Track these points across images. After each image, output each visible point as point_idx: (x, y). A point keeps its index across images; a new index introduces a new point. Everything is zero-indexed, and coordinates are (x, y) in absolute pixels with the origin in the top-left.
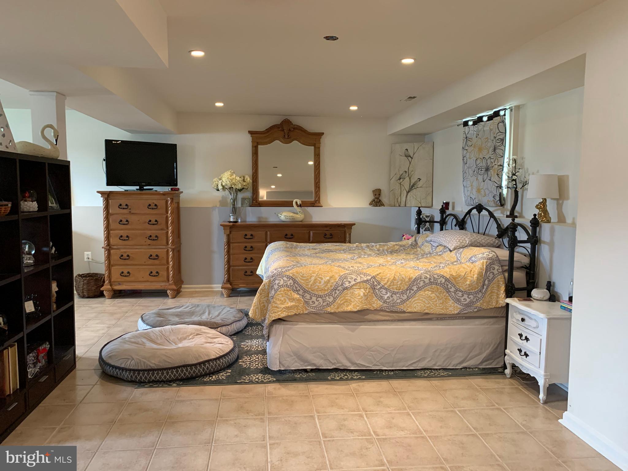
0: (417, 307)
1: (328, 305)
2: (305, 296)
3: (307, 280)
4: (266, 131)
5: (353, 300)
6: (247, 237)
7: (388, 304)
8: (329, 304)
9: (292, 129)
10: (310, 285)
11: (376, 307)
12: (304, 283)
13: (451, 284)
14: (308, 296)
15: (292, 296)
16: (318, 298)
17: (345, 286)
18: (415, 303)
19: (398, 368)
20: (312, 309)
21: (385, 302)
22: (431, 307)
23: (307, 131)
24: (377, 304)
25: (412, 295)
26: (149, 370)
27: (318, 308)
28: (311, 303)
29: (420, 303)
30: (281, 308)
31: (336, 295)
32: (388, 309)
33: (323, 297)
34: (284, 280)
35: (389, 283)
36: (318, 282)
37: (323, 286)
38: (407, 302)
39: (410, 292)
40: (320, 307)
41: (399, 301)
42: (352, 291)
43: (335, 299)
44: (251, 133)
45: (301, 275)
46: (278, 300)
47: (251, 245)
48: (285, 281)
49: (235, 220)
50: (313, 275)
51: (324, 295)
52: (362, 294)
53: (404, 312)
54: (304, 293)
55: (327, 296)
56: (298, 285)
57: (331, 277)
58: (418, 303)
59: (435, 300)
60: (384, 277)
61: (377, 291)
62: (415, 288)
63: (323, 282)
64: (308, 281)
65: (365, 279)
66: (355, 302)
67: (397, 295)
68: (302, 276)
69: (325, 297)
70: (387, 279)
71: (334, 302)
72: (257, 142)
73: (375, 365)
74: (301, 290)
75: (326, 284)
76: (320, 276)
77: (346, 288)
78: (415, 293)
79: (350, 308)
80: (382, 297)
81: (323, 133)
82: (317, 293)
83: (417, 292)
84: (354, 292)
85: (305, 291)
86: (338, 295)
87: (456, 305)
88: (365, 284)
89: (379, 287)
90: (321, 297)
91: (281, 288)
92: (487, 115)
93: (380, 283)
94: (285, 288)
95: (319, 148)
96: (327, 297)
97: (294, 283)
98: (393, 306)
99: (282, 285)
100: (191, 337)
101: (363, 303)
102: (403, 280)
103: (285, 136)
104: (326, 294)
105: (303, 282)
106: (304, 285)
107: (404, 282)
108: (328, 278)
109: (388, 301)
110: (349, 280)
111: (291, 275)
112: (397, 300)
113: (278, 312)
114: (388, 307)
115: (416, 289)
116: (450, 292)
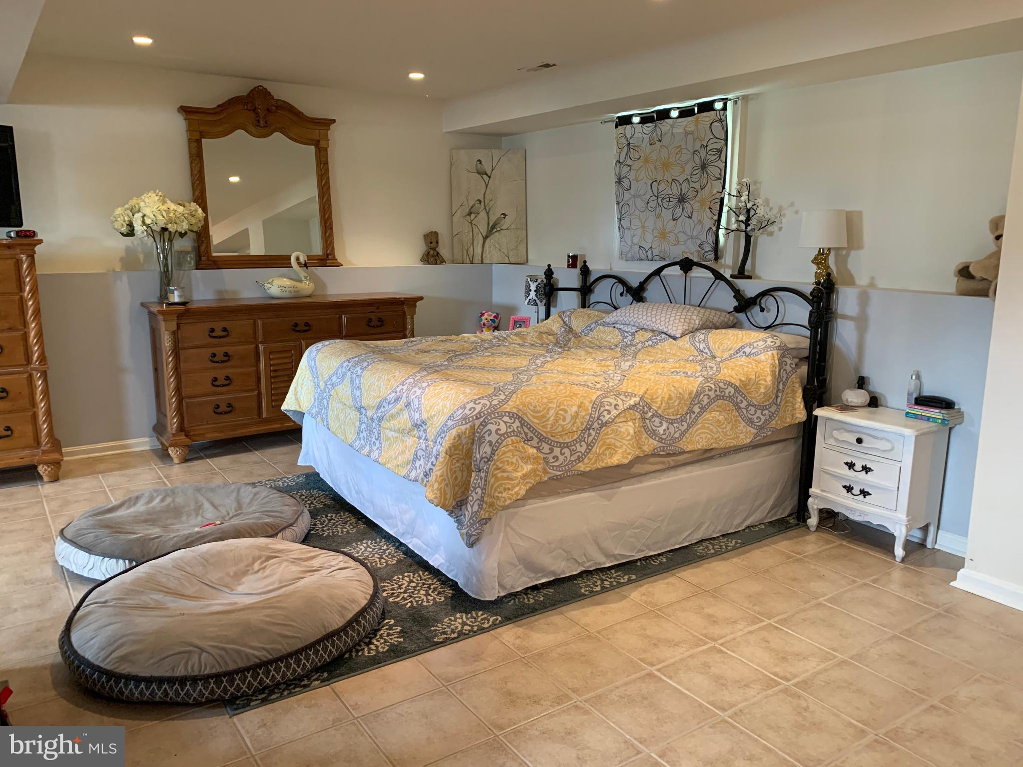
0: (701, 440)
1: (580, 460)
2: (541, 448)
3: (544, 416)
4: (219, 109)
5: (618, 444)
6: (214, 334)
7: (664, 443)
8: (582, 457)
9: (274, 108)
10: (549, 426)
11: (647, 450)
12: (539, 424)
13: (741, 396)
14: (546, 448)
15: (526, 452)
16: (562, 448)
17: (604, 420)
18: (697, 436)
19: (668, 549)
20: (556, 470)
21: (661, 440)
22: (721, 437)
23: (303, 113)
24: (650, 446)
25: (693, 421)
27: (564, 469)
28: (552, 460)
29: (705, 433)
30: (516, 477)
31: (591, 438)
32: (663, 451)
33: (571, 446)
34: (505, 423)
35: (664, 405)
36: (562, 418)
37: (569, 426)
38: (687, 434)
39: (690, 417)
40: (566, 465)
41: (677, 435)
42: (615, 428)
43: (590, 446)
44: (186, 111)
45: (532, 408)
46: (508, 464)
47: (225, 349)
48: (508, 424)
49: (182, 300)
50: (550, 405)
51: (573, 441)
52: (632, 431)
53: (684, 452)
54: (540, 443)
55: (577, 443)
56: (529, 429)
57: (580, 407)
59: (724, 426)
60: (655, 397)
61: (647, 421)
62: (697, 409)
63: (568, 419)
64: (544, 419)
65: (632, 402)
66: (625, 447)
67: (675, 425)
68: (533, 411)
69: (574, 445)
70: (659, 399)
71: (588, 453)
72: (200, 132)
73: (640, 551)
74: (535, 438)
75: (573, 421)
76: (562, 407)
77: (604, 425)
78: (697, 417)
79: (616, 460)
80: (654, 431)
81: (334, 121)
82: (561, 440)
83: (700, 415)
84: (619, 429)
85: (542, 439)
86: (594, 438)
87: (749, 429)
88: (631, 411)
89: (651, 414)
90: (568, 447)
91: (505, 439)
92: (678, 108)
93: (651, 408)
94: (513, 438)
95: (326, 149)
96: (578, 445)
97: (522, 425)
98: (670, 445)
99: (506, 433)
101: (634, 447)
102: (680, 397)
103: (258, 121)
104: (576, 440)
105: (536, 421)
106: (539, 427)
107: (683, 402)
108: (575, 409)
109: (664, 437)
110: (607, 408)
111: (515, 411)
112: (675, 432)
113: (514, 487)
114: (664, 447)
115: (699, 410)
116: (740, 408)
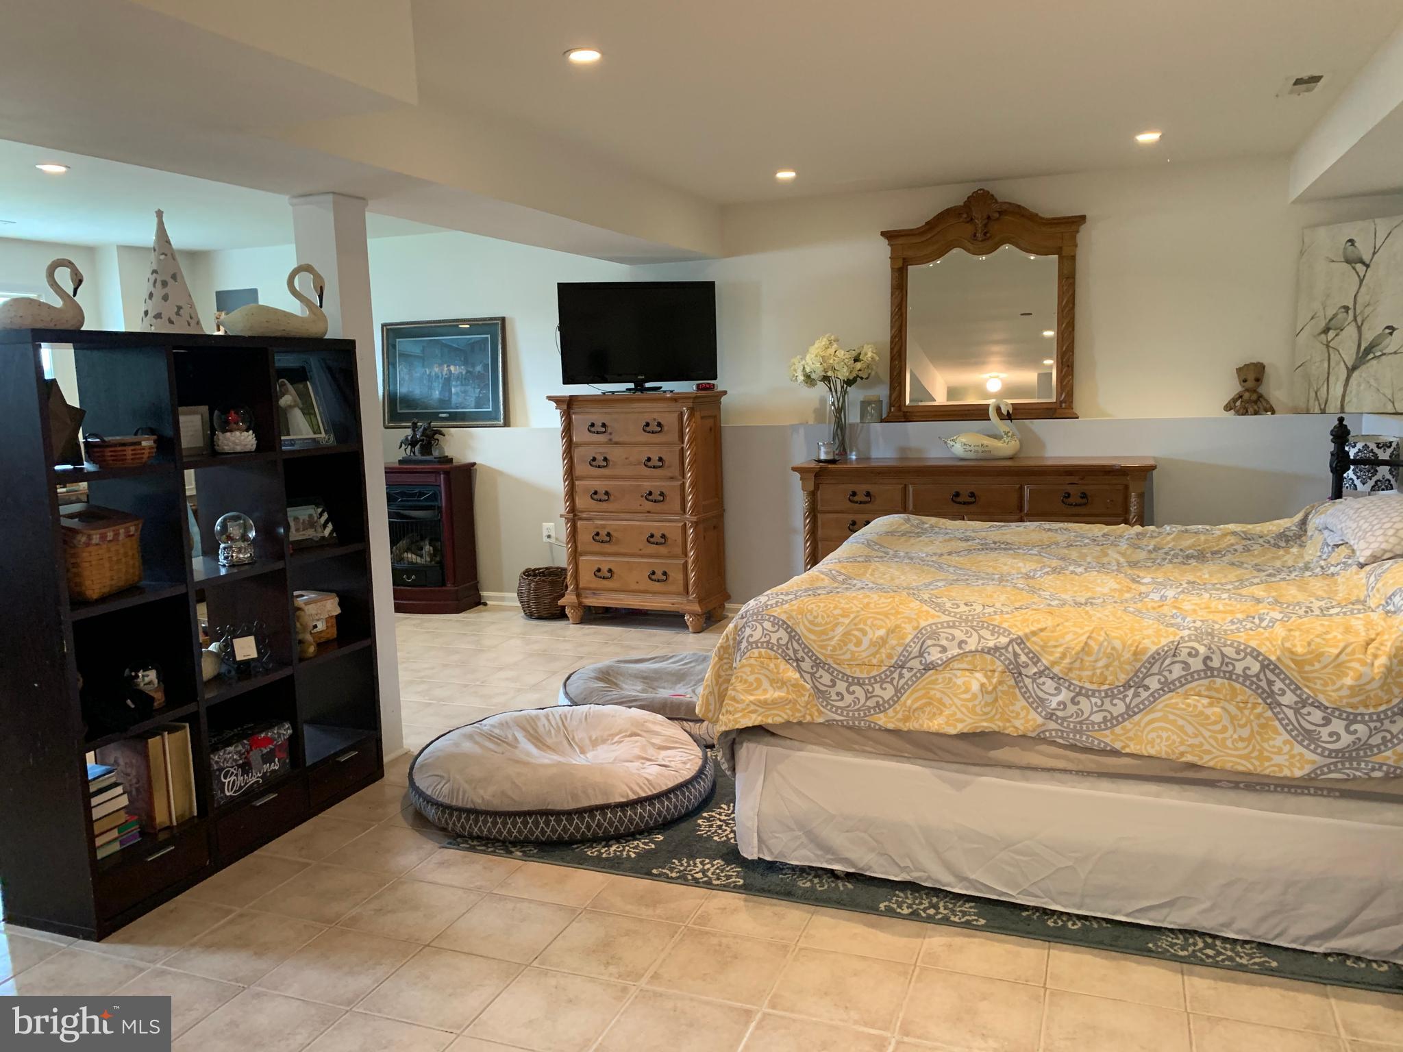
0: (1158, 741)
1: (880, 708)
2: (817, 675)
3: (824, 632)
4: (927, 227)
5: (947, 701)
6: (856, 499)
7: (1061, 725)
8: (883, 705)
9: (997, 215)
10: (830, 648)
11: (1022, 728)
12: (814, 641)
13: (1283, 681)
14: (826, 679)
15: (778, 673)
16: (850, 685)
17: (930, 659)
18: (1153, 730)
20: (836, 713)
21: (1050, 716)
22: (1206, 747)
23: (1037, 215)
24: (1027, 721)
25: (1142, 702)
26: (469, 811)
27: (851, 714)
28: (834, 697)
29: (1167, 730)
31: (902, 681)
32: (1062, 737)
33: (864, 684)
34: (764, 630)
35: (1067, 661)
36: (855, 641)
37: (864, 655)
38: (1126, 723)
39: (1136, 695)
40: (855, 710)
41: (1097, 718)
42: (948, 675)
43: (899, 692)
44: (888, 235)
45: (811, 618)
48: (766, 633)
49: (830, 457)
50: (841, 620)
51: (869, 679)
52: (975, 687)
53: (1115, 753)
54: (815, 669)
55: (876, 682)
56: (800, 645)
57: (890, 632)
58: (1162, 729)
59: (1218, 727)
60: (1052, 643)
61: (1028, 681)
62: (1153, 683)
63: (866, 643)
64: (825, 637)
65: (991, 644)
67: (1094, 700)
68: (811, 622)
69: (871, 685)
70: (1060, 649)
71: (895, 702)
72: (904, 259)
73: (1025, 893)
74: (807, 659)
75: (873, 650)
76: (861, 626)
77: (929, 667)
78: (1154, 697)
79: (937, 724)
80: (1042, 700)
81: (1082, 219)
82: (848, 672)
83: (1160, 696)
84: (954, 680)
85: (818, 664)
86: (906, 683)
87: (1298, 749)
88: (988, 657)
89: (1035, 670)
90: (859, 684)
91: (752, 648)
93: (1039, 660)
94: (763, 650)
95: (1073, 258)
96: (877, 686)
97: (791, 638)
98: (1075, 731)
99: (756, 642)
100: (616, 739)
101: (976, 714)
102: (1113, 655)
103: (976, 235)
104: (874, 677)
105: (813, 637)
106: (816, 647)
107: (1116, 663)
108: (882, 632)
109: (1059, 714)
110: (944, 642)
111: (784, 617)
112: (1092, 713)
114: (1062, 731)
115: (1159, 686)
116: (1280, 705)
